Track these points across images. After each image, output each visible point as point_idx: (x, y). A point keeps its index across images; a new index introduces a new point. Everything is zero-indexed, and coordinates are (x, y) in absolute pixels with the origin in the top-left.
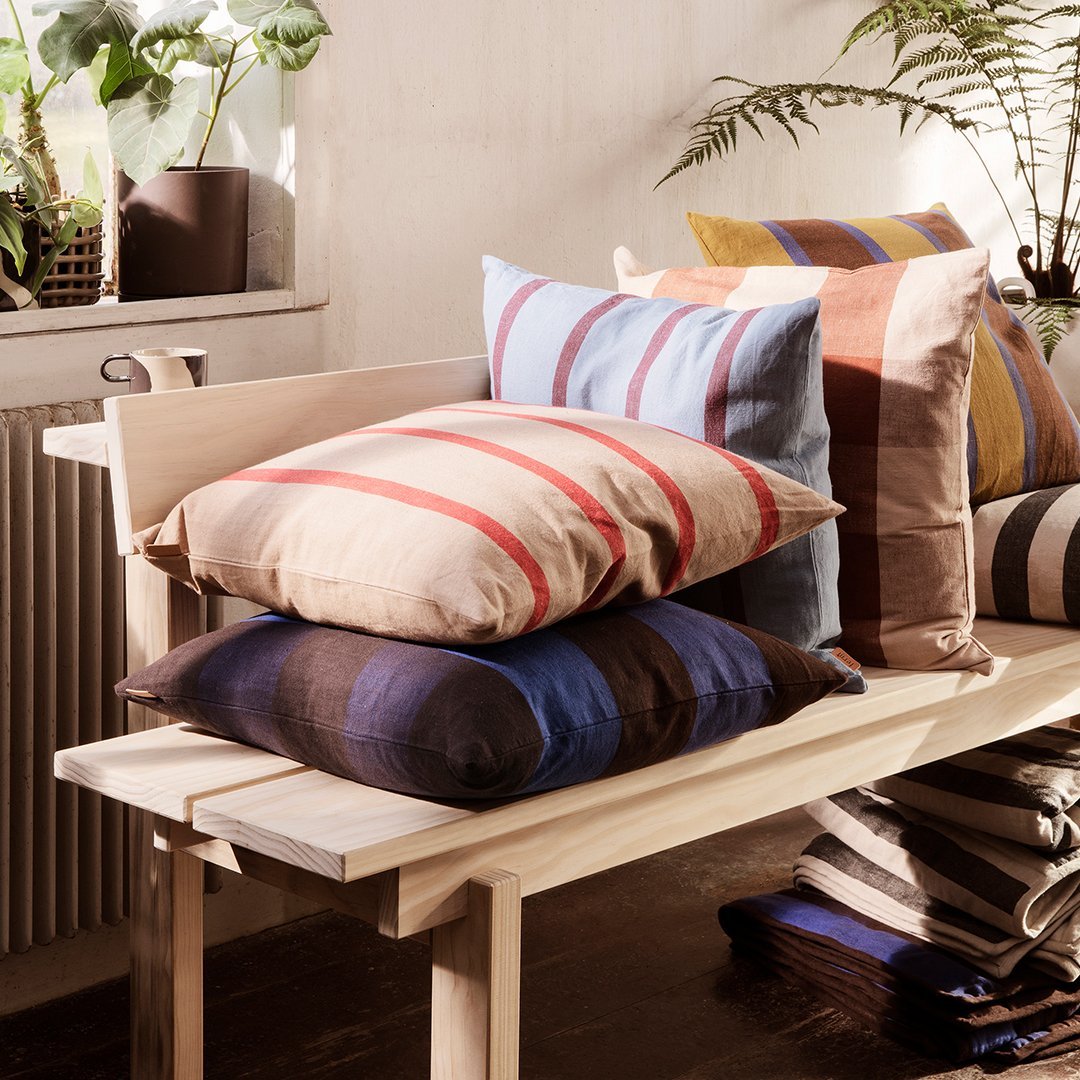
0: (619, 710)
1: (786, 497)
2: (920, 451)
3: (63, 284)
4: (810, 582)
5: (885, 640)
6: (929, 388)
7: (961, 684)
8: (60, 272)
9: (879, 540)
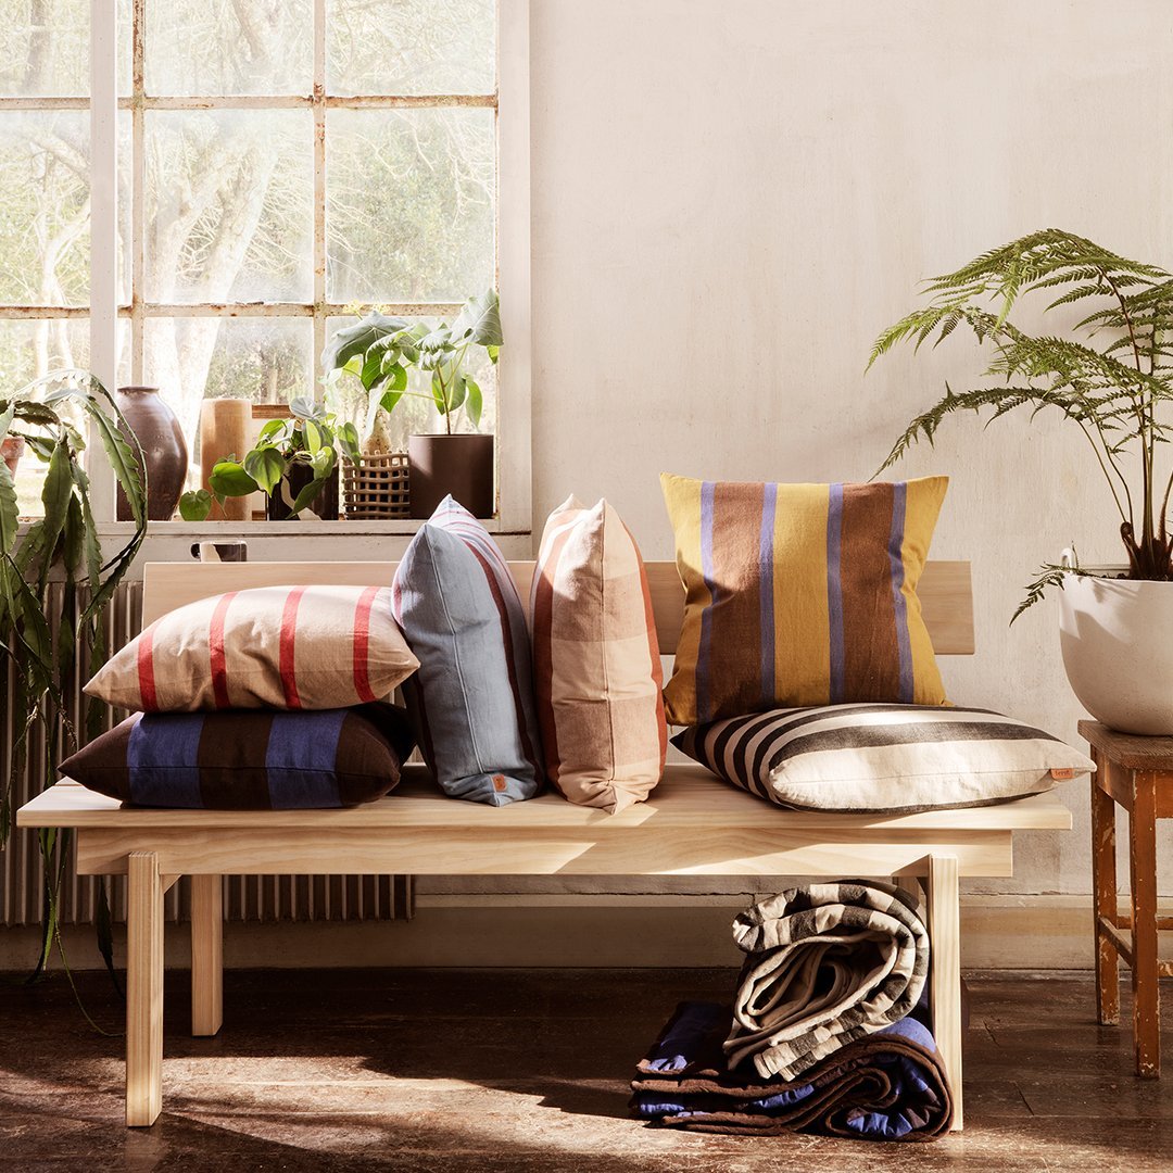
0: (198, 762)
1: (377, 653)
2: (570, 643)
3: (372, 508)
4: (465, 723)
5: (561, 780)
6: (572, 598)
7: (592, 818)
8: (370, 500)
9: (553, 705)
